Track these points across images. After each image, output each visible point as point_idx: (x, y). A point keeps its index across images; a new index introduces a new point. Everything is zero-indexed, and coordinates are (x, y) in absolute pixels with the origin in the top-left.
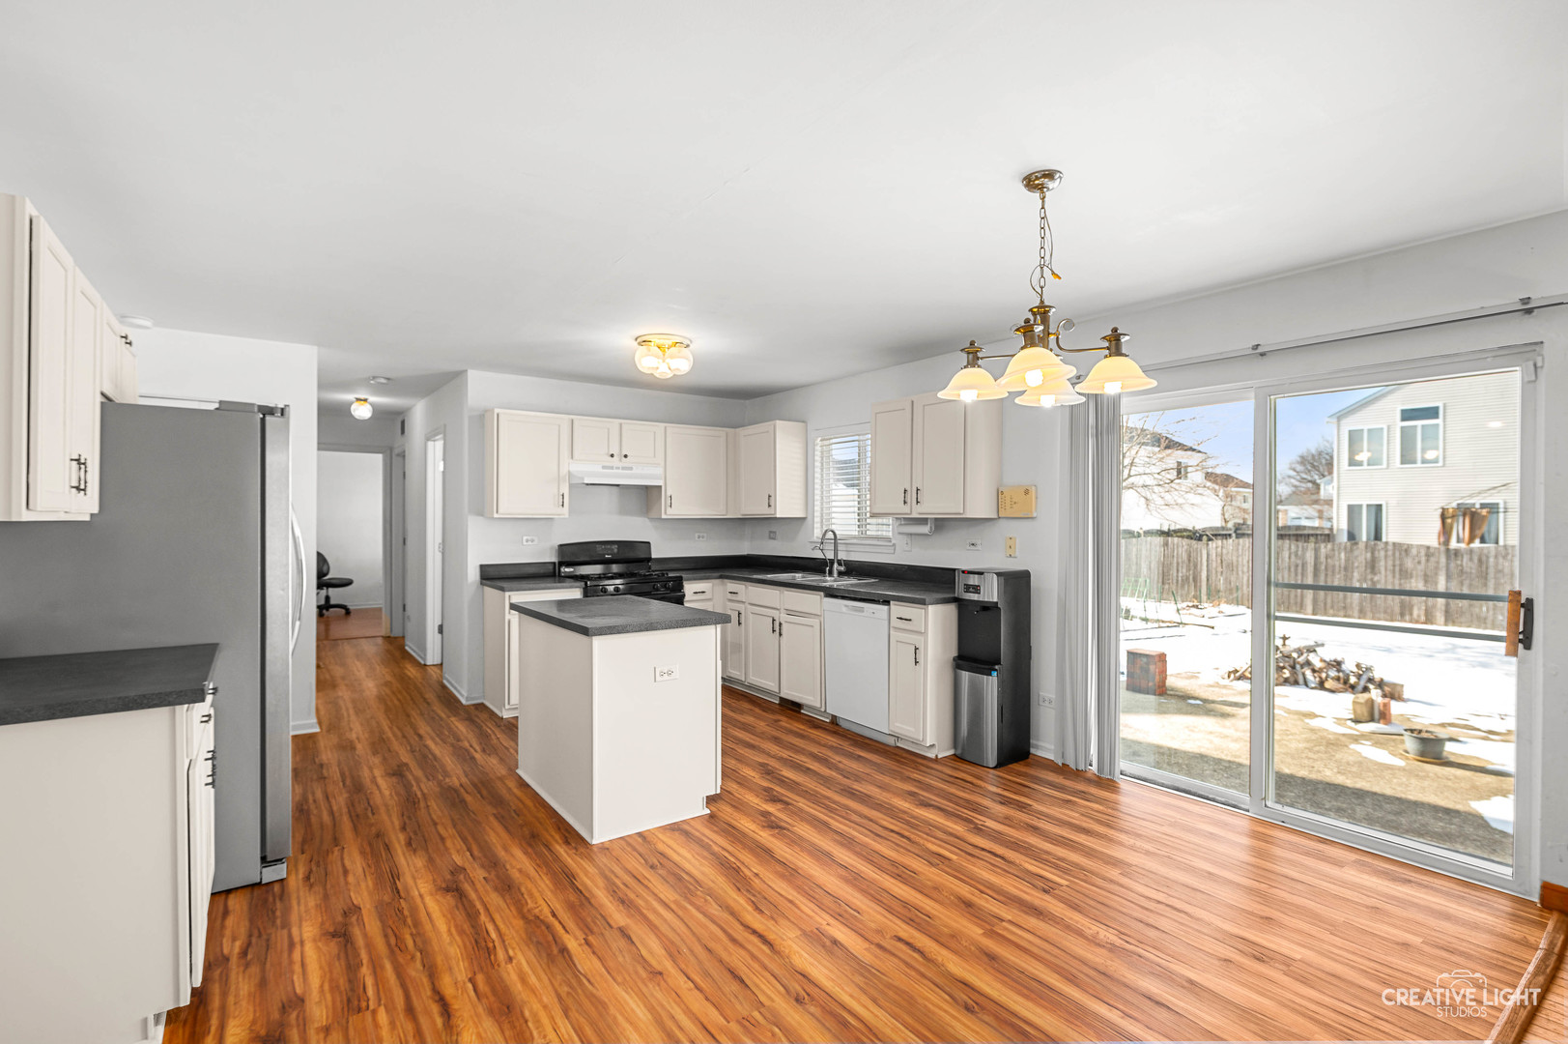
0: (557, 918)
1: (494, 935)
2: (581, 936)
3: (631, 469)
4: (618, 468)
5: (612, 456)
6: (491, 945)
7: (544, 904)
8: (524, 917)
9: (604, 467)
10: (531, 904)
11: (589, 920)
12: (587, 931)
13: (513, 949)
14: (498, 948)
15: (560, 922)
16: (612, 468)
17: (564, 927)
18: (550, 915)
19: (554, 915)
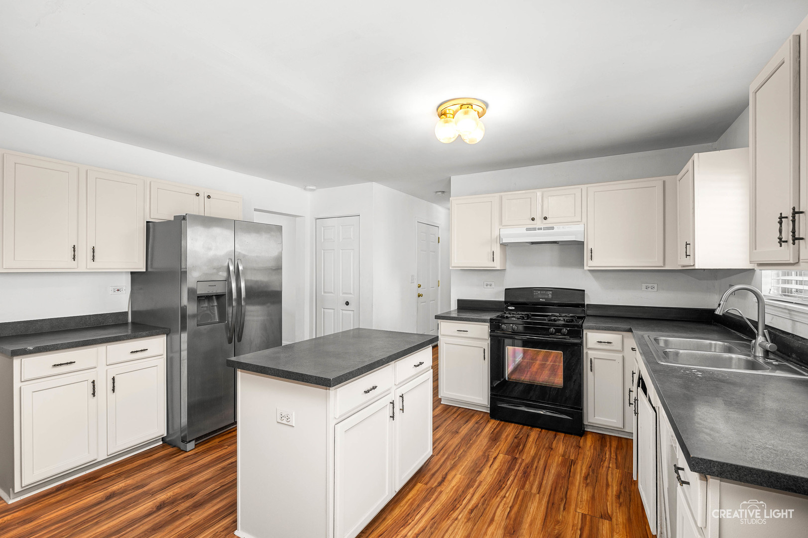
3: (552, 228)
4: (540, 229)
5: (533, 219)
9: (528, 229)
16: (534, 229)
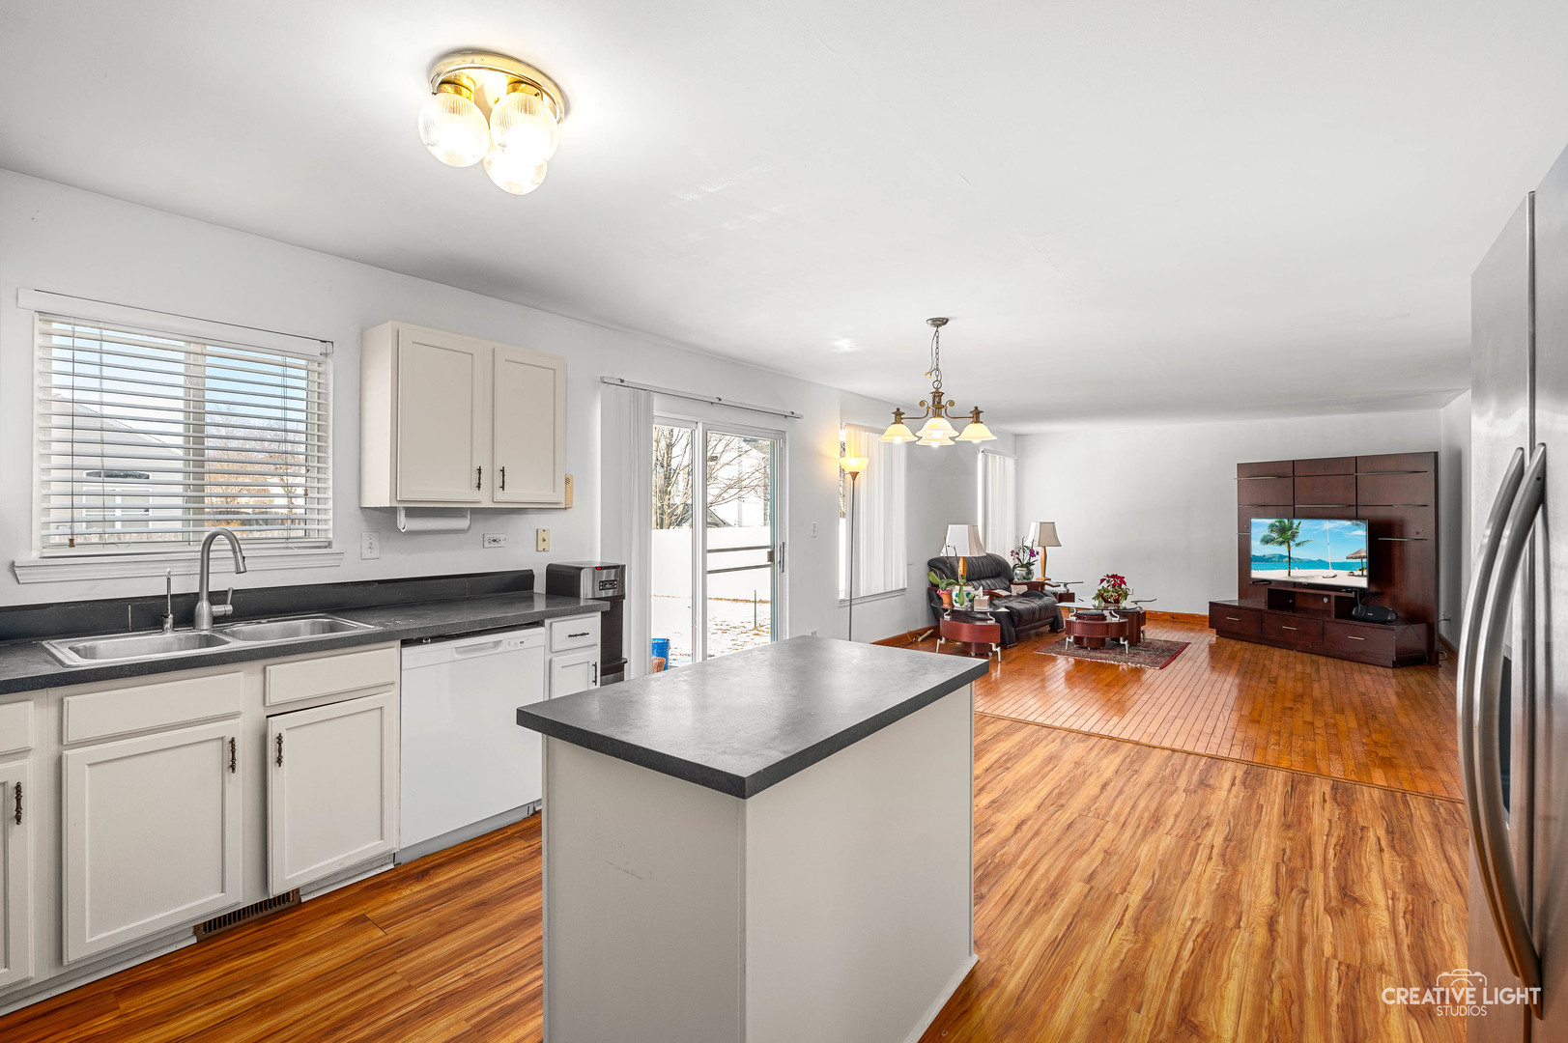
0: (1122, 919)
1: (1190, 945)
2: (1121, 899)
6: (1200, 940)
7: (1115, 937)
8: (1147, 941)
10: (1127, 946)
11: (1099, 902)
12: (1113, 897)
13: (1184, 925)
14: (1196, 934)
15: (1124, 915)
17: (1126, 910)
18: (1123, 927)
19: (1120, 924)
